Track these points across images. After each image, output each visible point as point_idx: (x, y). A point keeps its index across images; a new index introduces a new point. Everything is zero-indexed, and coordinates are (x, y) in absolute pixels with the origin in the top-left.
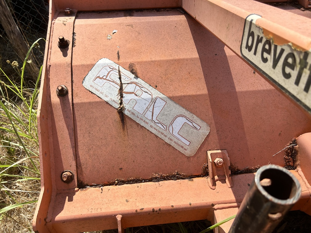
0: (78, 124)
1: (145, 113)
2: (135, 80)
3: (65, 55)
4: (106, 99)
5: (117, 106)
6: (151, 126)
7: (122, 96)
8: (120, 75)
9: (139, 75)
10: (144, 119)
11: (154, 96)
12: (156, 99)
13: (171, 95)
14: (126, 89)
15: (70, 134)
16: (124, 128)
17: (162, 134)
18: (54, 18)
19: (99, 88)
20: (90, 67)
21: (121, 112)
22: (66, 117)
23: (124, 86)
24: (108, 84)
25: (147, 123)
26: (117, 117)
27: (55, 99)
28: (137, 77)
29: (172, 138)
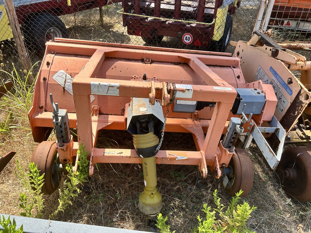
0: (48, 90)
2: (71, 78)
3: (48, 67)
4: (59, 83)
5: (63, 86)
7: (65, 83)
8: (66, 76)
15: (45, 93)
16: (64, 94)
18: (47, 54)
19: (58, 79)
20: (56, 72)
21: (64, 88)
22: (44, 87)
23: (67, 80)
24: (61, 78)
26: (62, 90)
27: (42, 81)
28: (72, 77)
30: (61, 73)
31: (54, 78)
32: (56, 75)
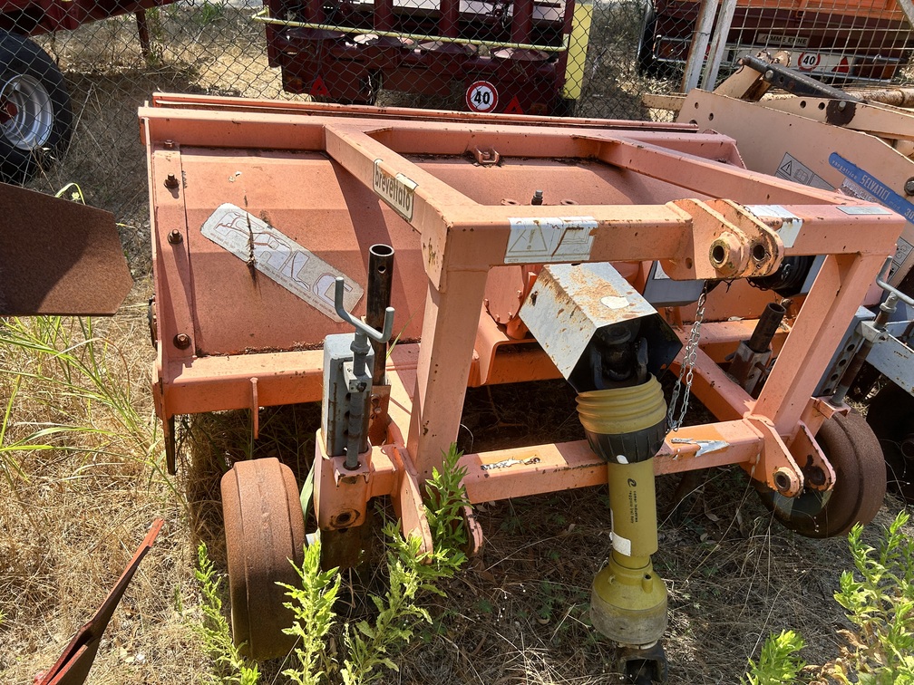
0: (196, 278)
1: (282, 268)
2: (269, 230)
3: (176, 196)
4: (232, 250)
5: (247, 259)
6: (291, 285)
7: (252, 248)
8: (249, 223)
9: (273, 225)
10: (281, 275)
11: (293, 250)
12: (296, 252)
13: (315, 250)
14: (257, 239)
15: (185, 289)
16: (255, 286)
17: (305, 294)
19: (222, 237)
20: (210, 212)
21: (251, 266)
22: (181, 269)
23: (255, 236)
24: (233, 233)
25: (286, 281)
26: (247, 272)
27: (167, 247)
28: (271, 227)
29: (318, 300)
30: (228, 212)
31: (206, 231)
32: (212, 221)
